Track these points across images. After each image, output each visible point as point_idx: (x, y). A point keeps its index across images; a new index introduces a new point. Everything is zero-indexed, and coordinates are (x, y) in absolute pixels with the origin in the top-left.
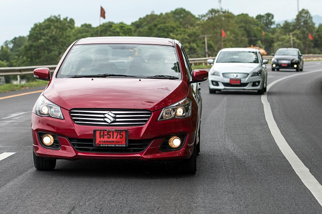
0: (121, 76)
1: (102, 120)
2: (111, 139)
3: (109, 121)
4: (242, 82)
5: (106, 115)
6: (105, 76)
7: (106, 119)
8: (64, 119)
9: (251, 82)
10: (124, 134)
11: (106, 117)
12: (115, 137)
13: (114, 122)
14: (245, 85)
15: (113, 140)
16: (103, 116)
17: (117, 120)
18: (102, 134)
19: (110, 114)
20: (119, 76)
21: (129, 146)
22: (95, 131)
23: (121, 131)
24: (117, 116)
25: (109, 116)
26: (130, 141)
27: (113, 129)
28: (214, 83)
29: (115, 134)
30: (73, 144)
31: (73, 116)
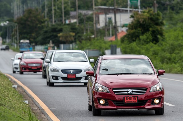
0: (129, 73)
1: (127, 92)
2: (131, 100)
3: (130, 93)
4: (77, 76)
5: (128, 90)
6: (121, 74)
7: (128, 92)
8: (110, 92)
9: (84, 77)
10: (136, 98)
12: (133, 99)
13: (132, 93)
14: (80, 78)
15: (132, 101)
16: (127, 91)
18: (127, 98)
19: (130, 90)
20: (128, 73)
21: (139, 103)
22: (124, 97)
23: (135, 97)
24: (133, 91)
25: (130, 91)
26: (139, 101)
27: (132, 96)
28: (54, 78)
29: (133, 98)
30: (115, 103)
31: (114, 91)
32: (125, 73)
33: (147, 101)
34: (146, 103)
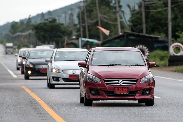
1: (118, 83)
2: (122, 91)
3: (121, 84)
8: (101, 83)
10: (127, 89)
11: (119, 82)
13: (123, 84)
16: (118, 81)
17: (124, 83)
18: (118, 89)
21: (129, 94)
22: (115, 88)
23: (126, 87)
24: (124, 81)
26: (129, 91)
27: (122, 87)
29: (123, 89)
30: (106, 94)
31: (105, 82)
32: (117, 65)
33: (137, 91)
34: (136, 94)
